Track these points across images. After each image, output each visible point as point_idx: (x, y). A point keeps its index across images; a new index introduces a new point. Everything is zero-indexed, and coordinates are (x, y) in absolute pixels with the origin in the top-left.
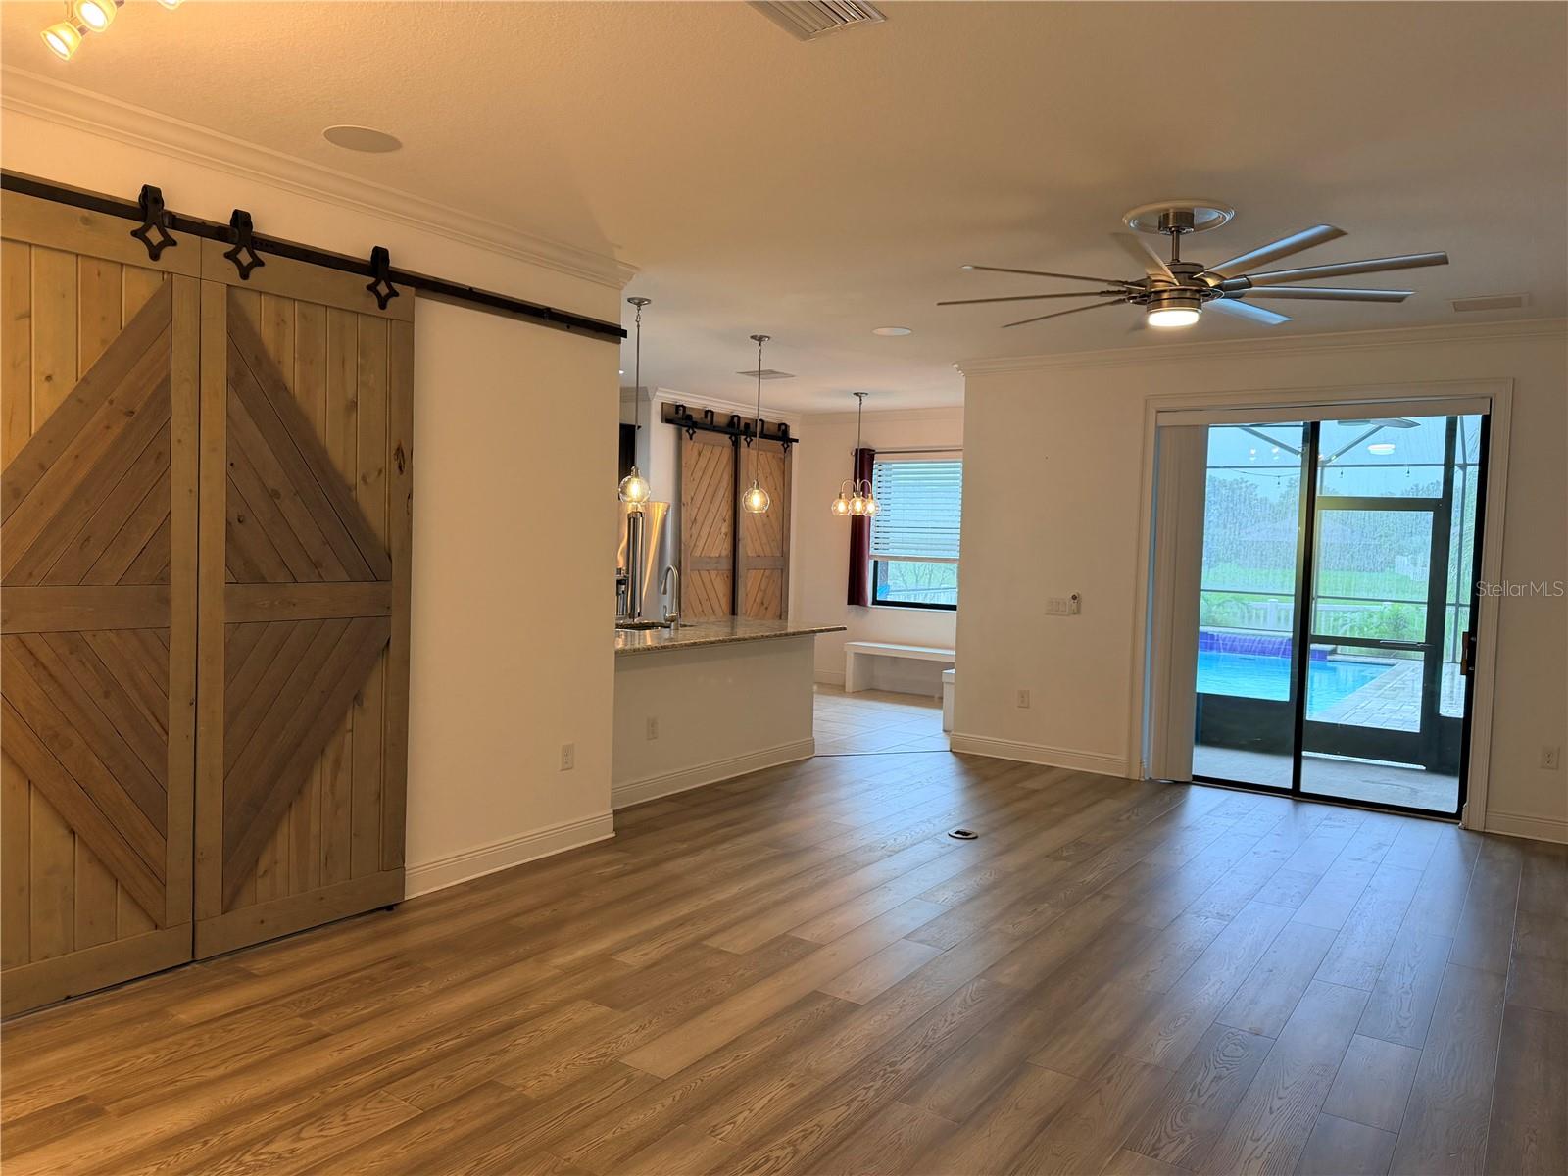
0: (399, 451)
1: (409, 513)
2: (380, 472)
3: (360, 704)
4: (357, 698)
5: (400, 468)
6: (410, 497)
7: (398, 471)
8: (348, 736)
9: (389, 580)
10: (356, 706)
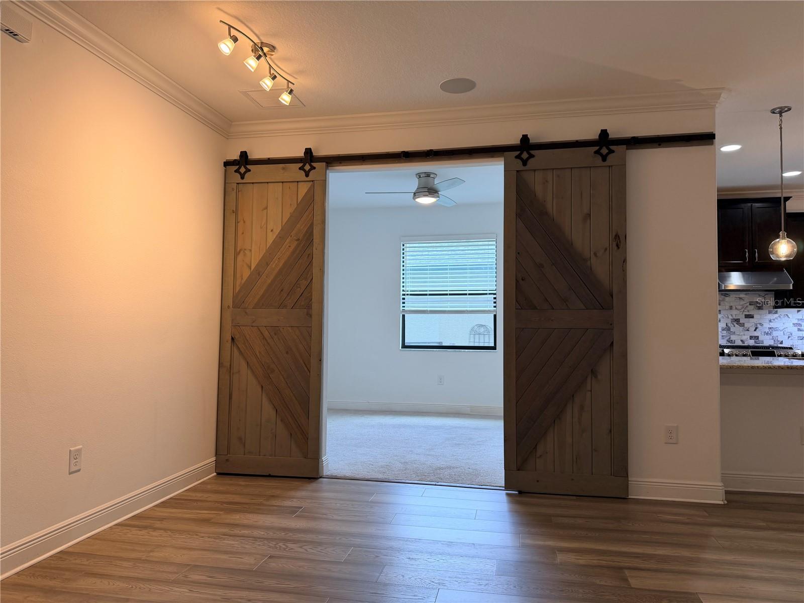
0: (617, 237)
1: (624, 271)
2: (606, 249)
3: (596, 377)
4: (594, 373)
5: (617, 246)
6: (625, 261)
7: (616, 248)
8: (589, 394)
9: (611, 307)
10: (593, 378)
